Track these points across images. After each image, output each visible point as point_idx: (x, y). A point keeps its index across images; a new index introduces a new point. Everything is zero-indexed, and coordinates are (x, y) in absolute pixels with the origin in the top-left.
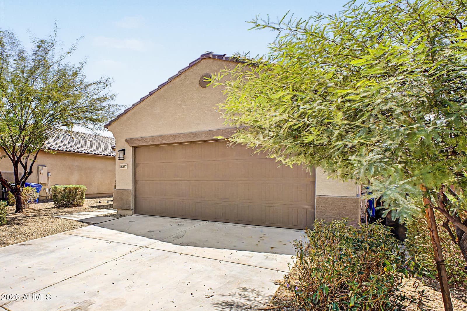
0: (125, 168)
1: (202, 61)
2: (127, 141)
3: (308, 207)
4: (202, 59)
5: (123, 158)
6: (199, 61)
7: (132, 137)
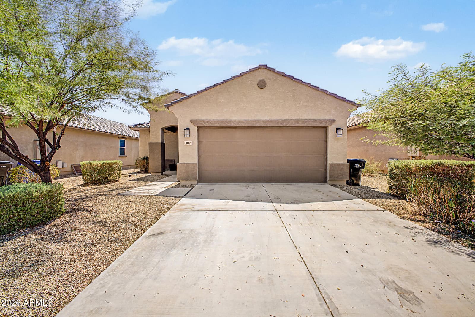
0: (190, 145)
1: (260, 69)
2: (192, 121)
3: (322, 170)
4: (260, 68)
5: (189, 136)
6: (256, 69)
7: (196, 119)
